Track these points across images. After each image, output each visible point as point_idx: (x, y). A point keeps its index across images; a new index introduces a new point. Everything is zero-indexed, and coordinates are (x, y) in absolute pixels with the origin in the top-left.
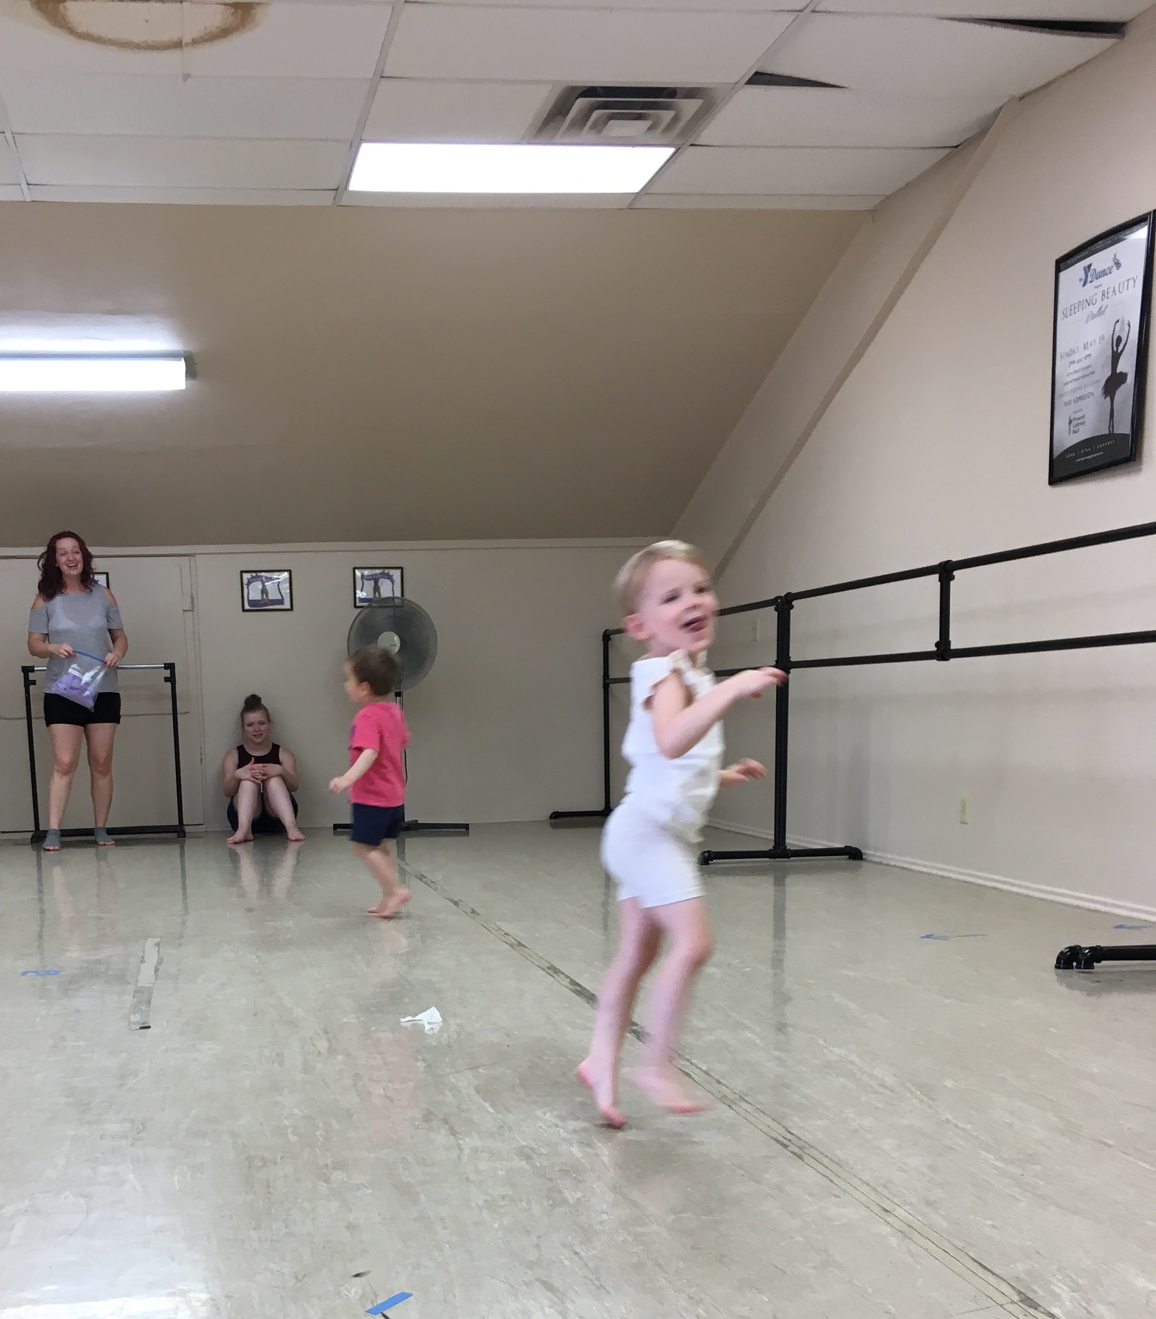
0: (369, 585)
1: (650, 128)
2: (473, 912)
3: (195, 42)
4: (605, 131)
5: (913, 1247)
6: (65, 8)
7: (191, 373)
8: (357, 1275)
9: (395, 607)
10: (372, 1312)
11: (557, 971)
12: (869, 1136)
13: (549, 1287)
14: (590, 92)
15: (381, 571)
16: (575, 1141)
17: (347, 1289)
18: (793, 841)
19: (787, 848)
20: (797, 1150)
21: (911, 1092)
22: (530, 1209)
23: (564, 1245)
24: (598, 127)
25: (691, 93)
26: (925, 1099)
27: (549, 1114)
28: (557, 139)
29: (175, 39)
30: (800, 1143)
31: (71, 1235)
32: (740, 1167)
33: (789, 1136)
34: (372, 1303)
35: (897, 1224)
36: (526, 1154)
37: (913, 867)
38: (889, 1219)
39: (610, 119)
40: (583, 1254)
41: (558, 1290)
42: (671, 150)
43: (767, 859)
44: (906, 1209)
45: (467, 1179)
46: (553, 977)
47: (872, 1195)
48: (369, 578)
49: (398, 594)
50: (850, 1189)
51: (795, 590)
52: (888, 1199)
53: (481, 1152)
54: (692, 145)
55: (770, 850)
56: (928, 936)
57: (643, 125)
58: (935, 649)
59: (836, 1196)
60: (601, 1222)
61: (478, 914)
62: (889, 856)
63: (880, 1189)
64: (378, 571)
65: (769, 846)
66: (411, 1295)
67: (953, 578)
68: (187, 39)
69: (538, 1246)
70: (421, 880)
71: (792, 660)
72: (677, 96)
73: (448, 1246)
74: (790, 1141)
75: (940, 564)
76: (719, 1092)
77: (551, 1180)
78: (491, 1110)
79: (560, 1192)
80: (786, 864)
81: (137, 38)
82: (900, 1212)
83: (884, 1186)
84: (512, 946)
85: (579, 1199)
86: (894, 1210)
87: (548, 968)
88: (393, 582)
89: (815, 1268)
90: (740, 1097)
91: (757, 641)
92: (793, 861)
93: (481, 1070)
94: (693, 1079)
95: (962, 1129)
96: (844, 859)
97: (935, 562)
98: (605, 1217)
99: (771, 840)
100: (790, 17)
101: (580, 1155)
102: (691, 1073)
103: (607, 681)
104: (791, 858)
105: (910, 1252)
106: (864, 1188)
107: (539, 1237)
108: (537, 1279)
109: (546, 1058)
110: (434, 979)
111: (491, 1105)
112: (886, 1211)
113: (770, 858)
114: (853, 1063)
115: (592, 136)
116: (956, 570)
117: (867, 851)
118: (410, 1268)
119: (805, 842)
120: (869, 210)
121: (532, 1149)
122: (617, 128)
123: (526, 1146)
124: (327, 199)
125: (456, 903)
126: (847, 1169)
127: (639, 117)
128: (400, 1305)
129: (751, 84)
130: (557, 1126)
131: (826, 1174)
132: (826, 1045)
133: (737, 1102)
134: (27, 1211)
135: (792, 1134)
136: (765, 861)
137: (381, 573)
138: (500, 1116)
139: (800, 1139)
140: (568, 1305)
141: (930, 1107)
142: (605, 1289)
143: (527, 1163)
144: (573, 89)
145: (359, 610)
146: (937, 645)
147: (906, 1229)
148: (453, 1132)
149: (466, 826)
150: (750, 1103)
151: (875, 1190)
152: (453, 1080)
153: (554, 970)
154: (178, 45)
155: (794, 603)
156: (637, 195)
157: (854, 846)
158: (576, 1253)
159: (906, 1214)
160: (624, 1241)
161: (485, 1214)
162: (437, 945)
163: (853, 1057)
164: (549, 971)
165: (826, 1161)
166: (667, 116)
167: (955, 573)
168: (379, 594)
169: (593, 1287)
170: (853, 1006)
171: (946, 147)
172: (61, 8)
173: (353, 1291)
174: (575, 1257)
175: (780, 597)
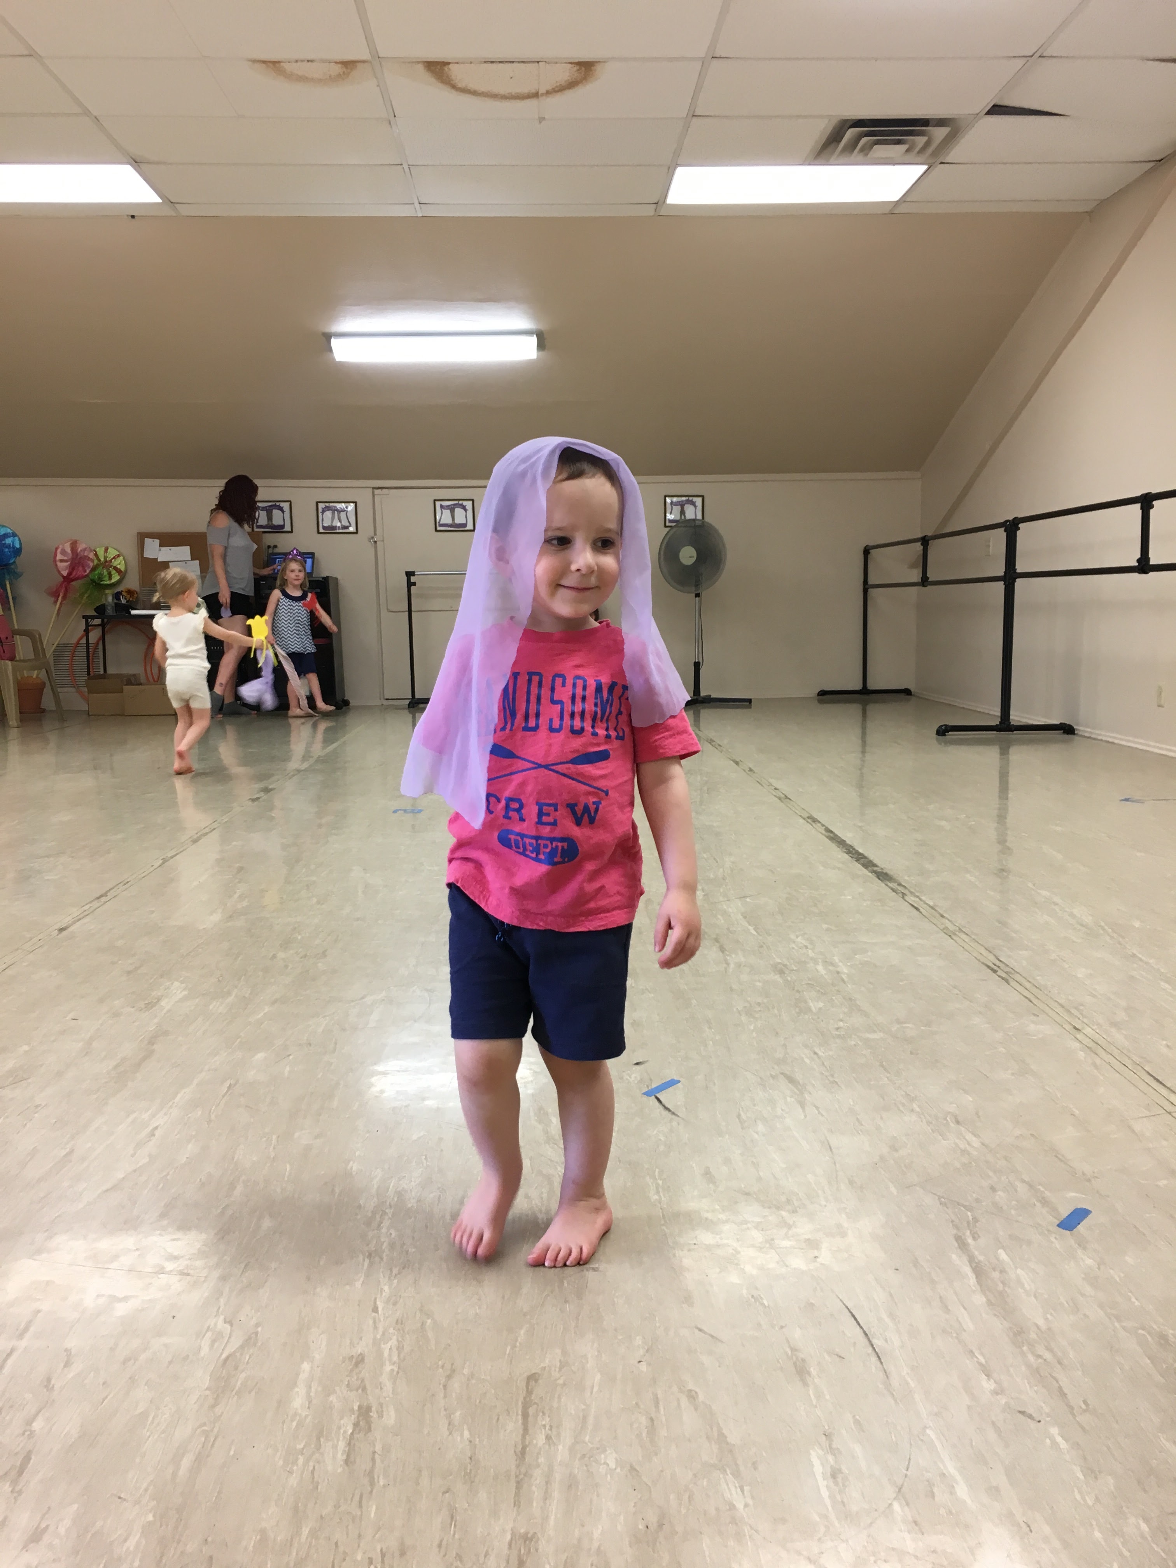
0: (677, 509)
1: (908, 151)
2: (751, 770)
3: (548, 93)
4: (871, 153)
5: (1098, 1061)
6: (449, 69)
7: (541, 346)
8: (637, 1064)
9: (695, 527)
10: (648, 1094)
11: (815, 821)
12: (1066, 966)
13: (791, 1080)
14: (858, 123)
15: (687, 498)
16: (820, 961)
17: (628, 1074)
18: (1016, 717)
19: (1012, 724)
20: (1004, 975)
21: (1104, 929)
22: (780, 1015)
23: (806, 1046)
24: (866, 150)
25: (941, 122)
26: (1115, 935)
27: (800, 937)
28: (832, 160)
29: (533, 91)
30: (1007, 969)
31: (415, 1021)
32: (955, 987)
33: (998, 963)
34: (648, 1086)
35: (1087, 1041)
36: (780, 970)
37: (1116, 741)
38: (1078, 1036)
39: (876, 144)
40: (820, 1054)
41: (799, 1083)
42: (925, 167)
43: (995, 732)
44: (1094, 1028)
45: (731, 989)
46: (812, 825)
47: (1066, 1016)
48: (676, 504)
49: (699, 517)
50: (1047, 1009)
51: (1021, 516)
52: (1079, 1019)
53: (744, 966)
54: (941, 163)
55: (997, 725)
56: (1127, 800)
57: (903, 148)
58: (1137, 564)
59: (1035, 1015)
60: (837, 1029)
61: (754, 772)
62: (1097, 732)
63: (1073, 1011)
64: (684, 499)
65: (996, 722)
66: (679, 1082)
67: (1152, 507)
68: (542, 90)
69: (785, 1046)
70: (710, 743)
71: (1018, 571)
72: (930, 125)
73: (711, 1042)
74: (999, 967)
75: (1142, 495)
76: (942, 924)
77: (798, 991)
78: (755, 933)
79: (806, 1002)
80: (1011, 736)
81: (502, 91)
82: (1088, 1031)
83: (1076, 1008)
84: (780, 799)
85: (820, 1009)
86: (1083, 1028)
87: (808, 818)
88: (695, 507)
89: (1013, 1074)
90: (960, 929)
91: (989, 555)
92: (1016, 734)
93: (748, 900)
94: (921, 912)
95: (1146, 963)
96: (1059, 734)
97: (1138, 493)
98: (841, 1024)
99: (998, 716)
100: (1022, 61)
101: (824, 972)
102: (920, 908)
103: (867, 587)
104: (1015, 732)
105: (1095, 1065)
106: (1059, 1010)
107: (785, 1038)
108: (782, 1074)
109: (802, 891)
110: (715, 824)
111: (754, 929)
112: (1075, 1028)
113: (997, 731)
114: (1056, 904)
115: (861, 157)
116: (1155, 500)
117: (1079, 728)
118: (680, 1059)
119: (1026, 718)
120: (1086, 212)
121: (785, 966)
122: (880, 151)
123: (780, 963)
124: (650, 211)
125: (737, 763)
126: (1046, 992)
127: (899, 142)
128: (671, 1089)
129: (988, 114)
130: (806, 947)
131: (1028, 996)
132: (1034, 887)
133: (957, 933)
134: (384, 1000)
135: (1000, 961)
136: (993, 734)
137: (686, 500)
138: (761, 938)
139: (1007, 966)
140: (806, 1096)
141: (1120, 943)
142: (837, 1083)
143: (781, 977)
144: (846, 121)
145: (668, 529)
146: (1138, 561)
147: (1091, 1045)
148: (722, 949)
149: (750, 701)
150: (967, 935)
151: (1068, 1011)
152: (725, 907)
153: (813, 820)
154: (536, 95)
155: (1020, 525)
156: (897, 203)
157: (1068, 723)
158: (815, 1053)
159: (1093, 1032)
160: (855, 1045)
161: (744, 1018)
162: (720, 797)
163: (1057, 899)
164: (809, 820)
165: (1028, 985)
166: (921, 141)
167: (1154, 503)
168: (685, 516)
169: (827, 1081)
170: (1059, 856)
171: (1150, 161)
172: (446, 69)
173: (634, 1075)
174: (815, 1056)
175: (1008, 521)
